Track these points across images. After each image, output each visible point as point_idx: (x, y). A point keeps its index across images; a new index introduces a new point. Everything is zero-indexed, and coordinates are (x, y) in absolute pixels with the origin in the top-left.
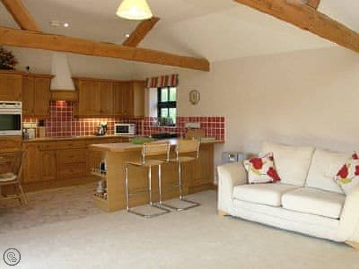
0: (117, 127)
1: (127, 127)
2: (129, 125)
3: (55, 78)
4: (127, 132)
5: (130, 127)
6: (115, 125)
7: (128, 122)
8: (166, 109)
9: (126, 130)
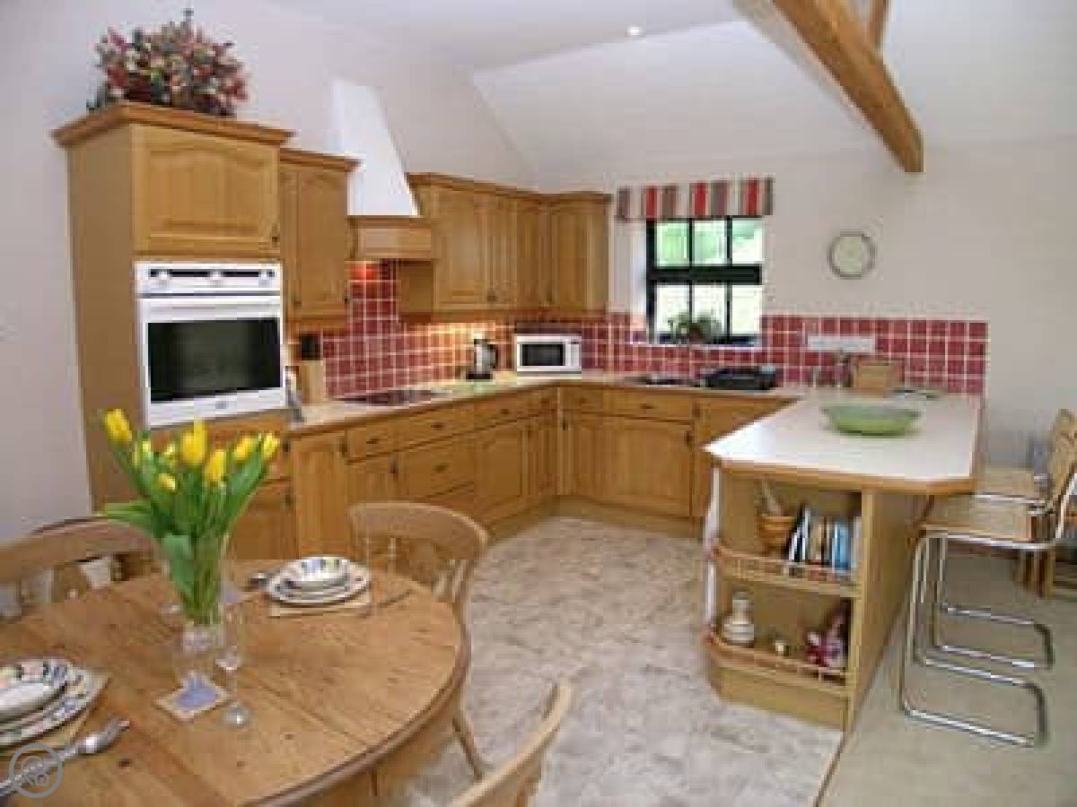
0: (525, 347)
1: (560, 347)
2: (566, 340)
3: (359, 170)
4: (561, 362)
5: (568, 347)
6: (520, 339)
7: (564, 332)
8: (682, 290)
9: (556, 355)
